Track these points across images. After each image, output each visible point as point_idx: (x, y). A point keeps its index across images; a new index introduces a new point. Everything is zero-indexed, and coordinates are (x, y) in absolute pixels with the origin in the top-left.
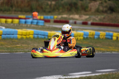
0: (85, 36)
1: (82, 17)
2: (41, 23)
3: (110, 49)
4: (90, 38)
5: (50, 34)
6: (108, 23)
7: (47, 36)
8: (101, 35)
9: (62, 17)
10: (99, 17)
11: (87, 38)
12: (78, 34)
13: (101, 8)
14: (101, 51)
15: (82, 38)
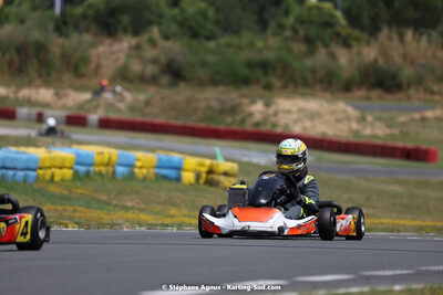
0: (82, 169)
1: (67, 95)
3: (172, 216)
4: (100, 174)
6: (161, 120)
8: (138, 164)
11: (87, 174)
12: (53, 159)
13: (136, 67)
14: (140, 225)
15: (68, 173)
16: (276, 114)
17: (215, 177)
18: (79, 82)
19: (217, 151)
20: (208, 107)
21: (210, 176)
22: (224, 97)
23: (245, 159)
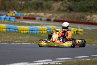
0: (49, 31)
1: (47, 14)
2: (13, 19)
5: (20, 28)
7: (18, 30)
9: (30, 15)
10: (60, 15)
13: (62, 8)
15: (46, 32)
16: (93, 18)
19: (79, 26)
20: (78, 17)
21: (77, 32)
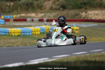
0: (42, 31)
1: (38, 15)
2: (2, 22)
4: (46, 32)
7: (8, 33)
9: (20, 16)
10: (53, 14)
11: (44, 32)
12: (35, 29)
13: (54, 7)
15: (39, 33)
16: (88, 15)
17: (74, 31)
18: (41, 11)
19: (74, 25)
20: (72, 15)
21: (73, 31)
22: (75, 12)
23: (81, 26)
